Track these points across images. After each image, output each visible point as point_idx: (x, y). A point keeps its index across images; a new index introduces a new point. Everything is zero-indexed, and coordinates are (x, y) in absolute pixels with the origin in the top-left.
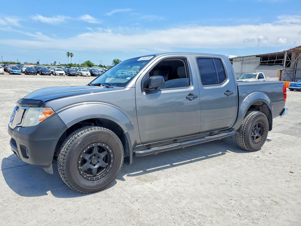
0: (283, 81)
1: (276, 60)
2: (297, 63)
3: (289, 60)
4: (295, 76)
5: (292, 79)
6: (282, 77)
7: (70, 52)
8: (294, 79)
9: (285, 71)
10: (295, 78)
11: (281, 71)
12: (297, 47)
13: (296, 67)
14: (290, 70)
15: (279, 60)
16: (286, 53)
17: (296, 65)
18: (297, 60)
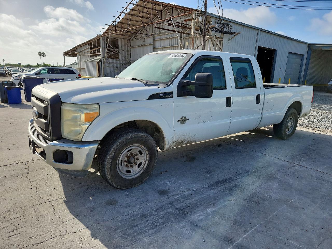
1: (97, 48)
2: (131, 54)
7: (42, 52)
11: (98, 63)
14: (120, 62)
15: (99, 48)
16: (101, 37)
17: (130, 56)
18: (130, 49)
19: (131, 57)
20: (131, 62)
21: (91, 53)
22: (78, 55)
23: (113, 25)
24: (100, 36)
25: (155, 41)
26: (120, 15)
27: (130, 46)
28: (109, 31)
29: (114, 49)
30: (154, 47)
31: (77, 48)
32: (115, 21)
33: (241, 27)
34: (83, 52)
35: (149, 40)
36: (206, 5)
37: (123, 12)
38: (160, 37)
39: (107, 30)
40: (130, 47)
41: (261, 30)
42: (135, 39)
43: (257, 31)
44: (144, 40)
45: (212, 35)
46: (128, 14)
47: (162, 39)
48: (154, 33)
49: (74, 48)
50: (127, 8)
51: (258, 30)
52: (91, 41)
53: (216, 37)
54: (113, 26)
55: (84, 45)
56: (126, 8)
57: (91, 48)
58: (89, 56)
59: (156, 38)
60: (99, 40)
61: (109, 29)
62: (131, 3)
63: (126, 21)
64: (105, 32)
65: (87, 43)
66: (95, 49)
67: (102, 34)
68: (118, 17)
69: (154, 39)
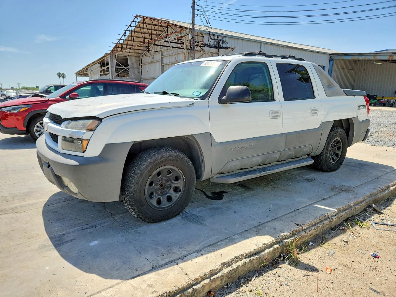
2: (142, 71)
3: (122, 67)
7: (61, 73)
15: (107, 66)
16: (109, 56)
17: (141, 73)
18: (141, 66)
19: (142, 75)
20: (142, 80)
21: (101, 72)
22: (89, 75)
23: (119, 42)
24: (108, 54)
25: (163, 57)
26: (125, 33)
27: (140, 63)
28: (116, 49)
29: (124, 67)
30: (162, 63)
31: (88, 67)
32: (121, 39)
33: (239, 41)
34: (93, 71)
35: (158, 57)
36: (193, 22)
37: (127, 30)
38: (167, 53)
39: (114, 48)
40: (141, 65)
41: (263, 43)
42: (145, 56)
43: (259, 44)
44: (153, 57)
45: (206, 51)
46: (131, 31)
47: (168, 55)
48: (161, 50)
49: (85, 67)
50: (130, 26)
51: (261, 43)
52: (101, 60)
53: (210, 52)
54: (119, 44)
55: (94, 64)
57: (101, 67)
58: (100, 75)
59: (164, 54)
60: (107, 58)
61: (116, 47)
62: (133, 21)
63: (130, 38)
64: (112, 51)
65: (97, 62)
66: (104, 68)
67: (109, 52)
68: (123, 35)
69: (162, 55)
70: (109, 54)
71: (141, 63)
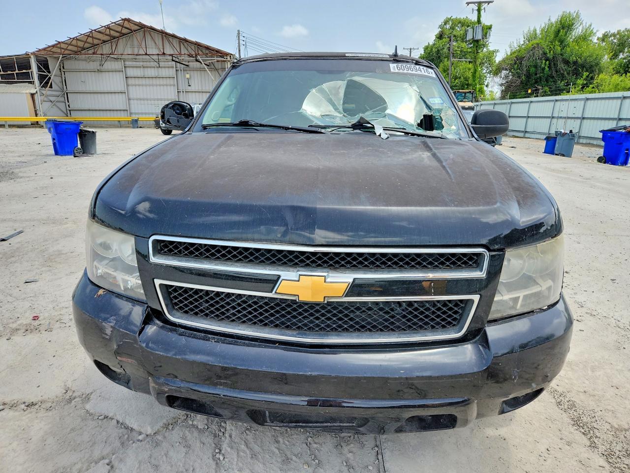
0: (42, 115)
1: (17, 72)
2: (65, 80)
3: (45, 72)
4: (69, 105)
5: (64, 113)
6: (38, 108)
8: (68, 111)
9: (42, 94)
10: (70, 110)
11: (32, 95)
12: (49, 47)
13: (65, 87)
14: (54, 93)
16: (32, 57)
17: (64, 83)
18: (63, 73)
19: (66, 85)
20: (67, 93)
23: (68, 42)
24: (31, 53)
25: (126, 67)
29: (47, 74)
30: (126, 74)
36: (239, 52)
40: (63, 70)
47: (141, 66)
56: (105, 26)
60: (28, 59)
61: (54, 46)
62: (115, 23)
64: (44, 49)
66: (9, 73)
69: (124, 65)
70: (33, 53)
71: (63, 68)
